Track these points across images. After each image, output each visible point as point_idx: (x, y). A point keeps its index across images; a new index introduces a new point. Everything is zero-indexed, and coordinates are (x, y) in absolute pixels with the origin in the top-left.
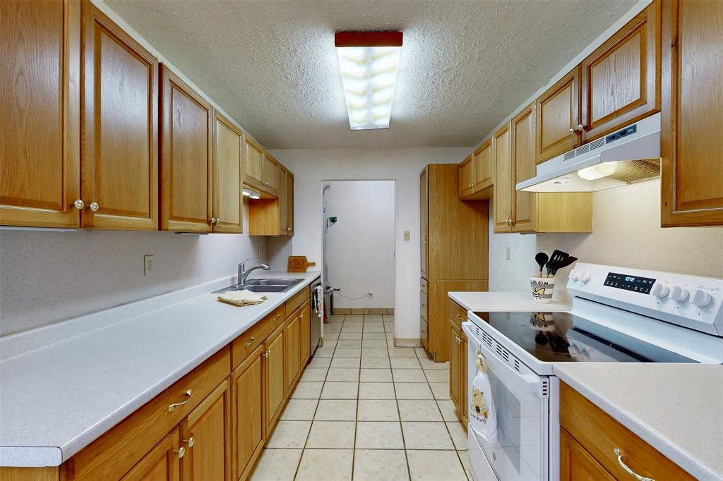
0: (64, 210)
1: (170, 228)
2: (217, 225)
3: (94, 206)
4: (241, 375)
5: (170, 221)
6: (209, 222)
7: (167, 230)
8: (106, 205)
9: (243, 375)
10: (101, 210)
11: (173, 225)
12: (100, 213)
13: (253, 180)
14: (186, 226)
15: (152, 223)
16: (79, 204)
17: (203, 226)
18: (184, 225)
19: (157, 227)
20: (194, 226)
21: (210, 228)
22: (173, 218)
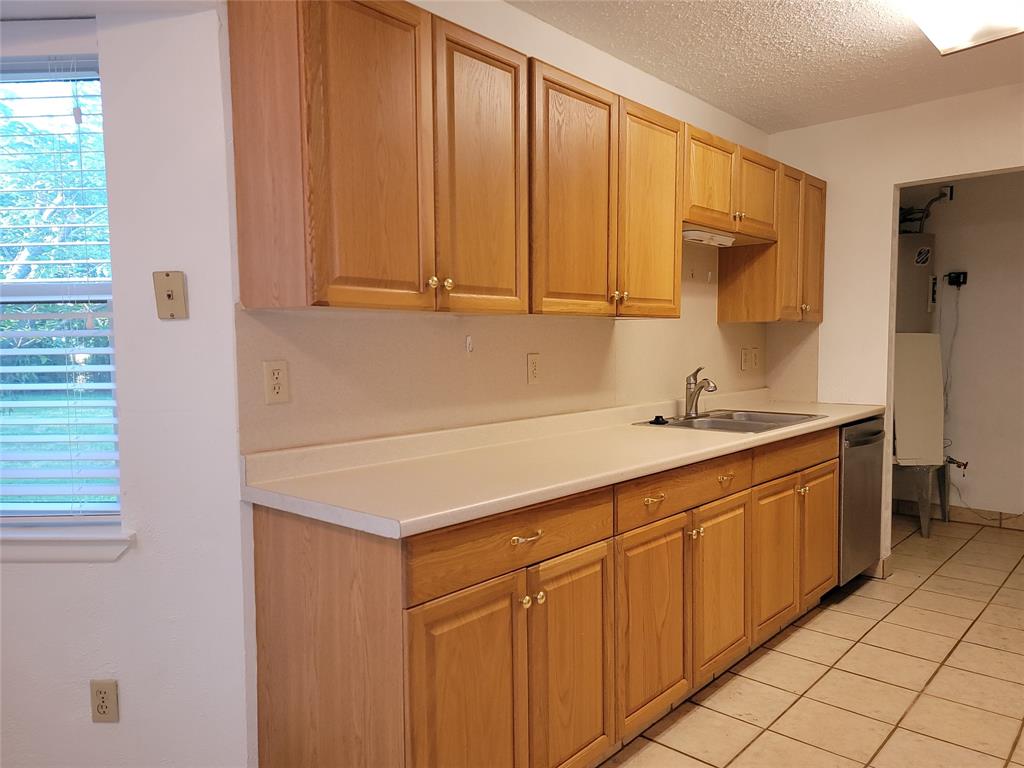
0: (422, 290)
1: (544, 309)
2: (626, 303)
3: (449, 283)
4: (637, 546)
5: (544, 299)
6: (611, 300)
7: (541, 312)
8: (463, 282)
9: (641, 550)
10: (457, 288)
11: (549, 304)
12: (456, 293)
13: (708, 213)
14: (571, 307)
15: (518, 301)
16: (434, 281)
17: (601, 305)
18: (568, 304)
19: (527, 309)
20: (585, 305)
21: (612, 309)
22: (550, 294)
